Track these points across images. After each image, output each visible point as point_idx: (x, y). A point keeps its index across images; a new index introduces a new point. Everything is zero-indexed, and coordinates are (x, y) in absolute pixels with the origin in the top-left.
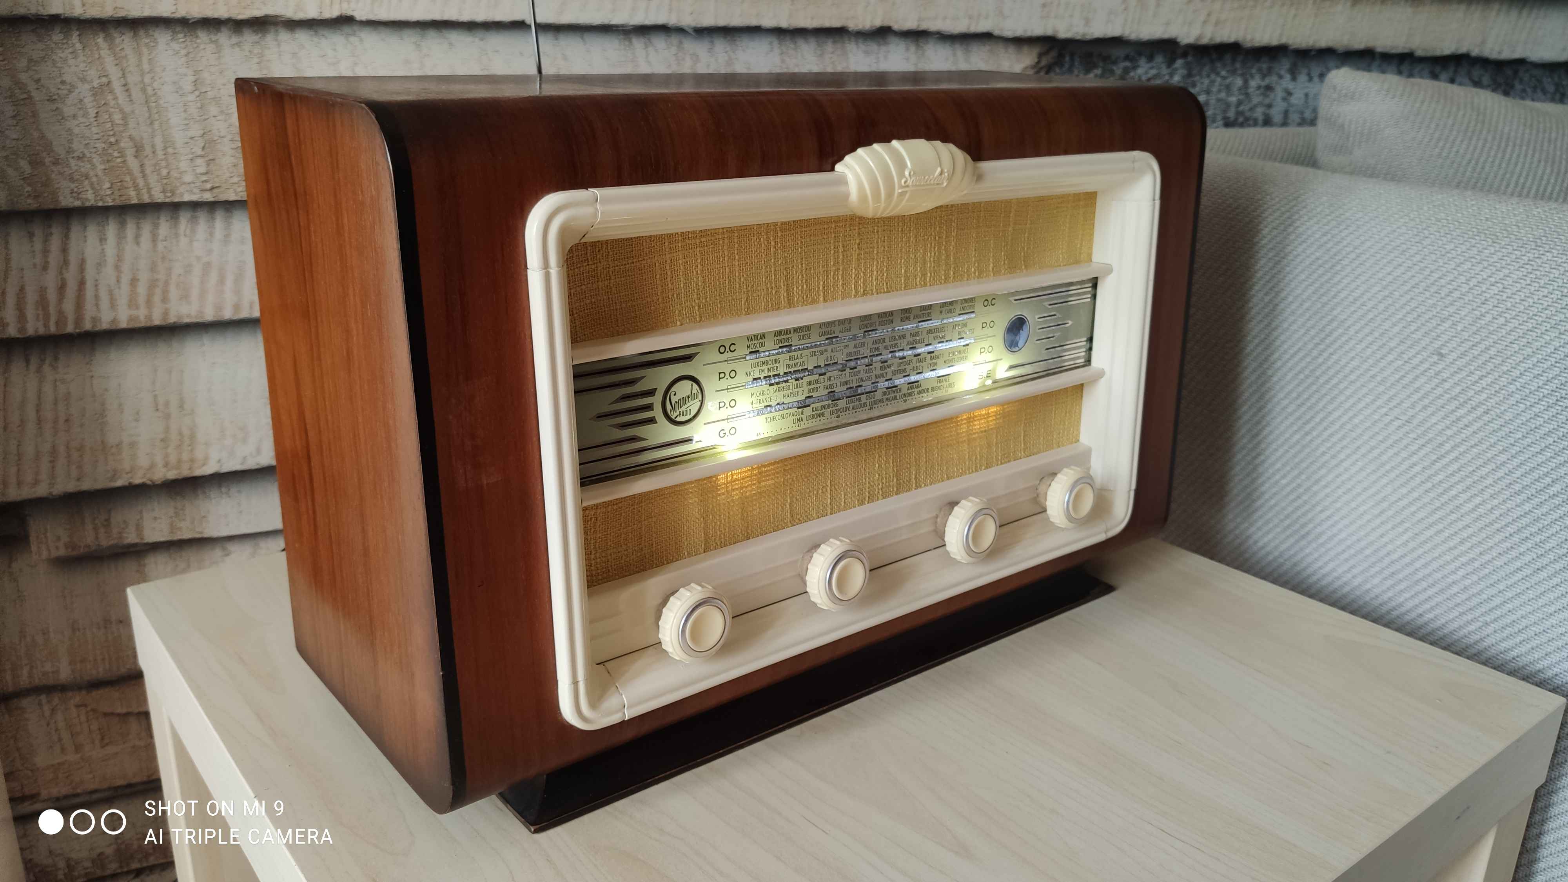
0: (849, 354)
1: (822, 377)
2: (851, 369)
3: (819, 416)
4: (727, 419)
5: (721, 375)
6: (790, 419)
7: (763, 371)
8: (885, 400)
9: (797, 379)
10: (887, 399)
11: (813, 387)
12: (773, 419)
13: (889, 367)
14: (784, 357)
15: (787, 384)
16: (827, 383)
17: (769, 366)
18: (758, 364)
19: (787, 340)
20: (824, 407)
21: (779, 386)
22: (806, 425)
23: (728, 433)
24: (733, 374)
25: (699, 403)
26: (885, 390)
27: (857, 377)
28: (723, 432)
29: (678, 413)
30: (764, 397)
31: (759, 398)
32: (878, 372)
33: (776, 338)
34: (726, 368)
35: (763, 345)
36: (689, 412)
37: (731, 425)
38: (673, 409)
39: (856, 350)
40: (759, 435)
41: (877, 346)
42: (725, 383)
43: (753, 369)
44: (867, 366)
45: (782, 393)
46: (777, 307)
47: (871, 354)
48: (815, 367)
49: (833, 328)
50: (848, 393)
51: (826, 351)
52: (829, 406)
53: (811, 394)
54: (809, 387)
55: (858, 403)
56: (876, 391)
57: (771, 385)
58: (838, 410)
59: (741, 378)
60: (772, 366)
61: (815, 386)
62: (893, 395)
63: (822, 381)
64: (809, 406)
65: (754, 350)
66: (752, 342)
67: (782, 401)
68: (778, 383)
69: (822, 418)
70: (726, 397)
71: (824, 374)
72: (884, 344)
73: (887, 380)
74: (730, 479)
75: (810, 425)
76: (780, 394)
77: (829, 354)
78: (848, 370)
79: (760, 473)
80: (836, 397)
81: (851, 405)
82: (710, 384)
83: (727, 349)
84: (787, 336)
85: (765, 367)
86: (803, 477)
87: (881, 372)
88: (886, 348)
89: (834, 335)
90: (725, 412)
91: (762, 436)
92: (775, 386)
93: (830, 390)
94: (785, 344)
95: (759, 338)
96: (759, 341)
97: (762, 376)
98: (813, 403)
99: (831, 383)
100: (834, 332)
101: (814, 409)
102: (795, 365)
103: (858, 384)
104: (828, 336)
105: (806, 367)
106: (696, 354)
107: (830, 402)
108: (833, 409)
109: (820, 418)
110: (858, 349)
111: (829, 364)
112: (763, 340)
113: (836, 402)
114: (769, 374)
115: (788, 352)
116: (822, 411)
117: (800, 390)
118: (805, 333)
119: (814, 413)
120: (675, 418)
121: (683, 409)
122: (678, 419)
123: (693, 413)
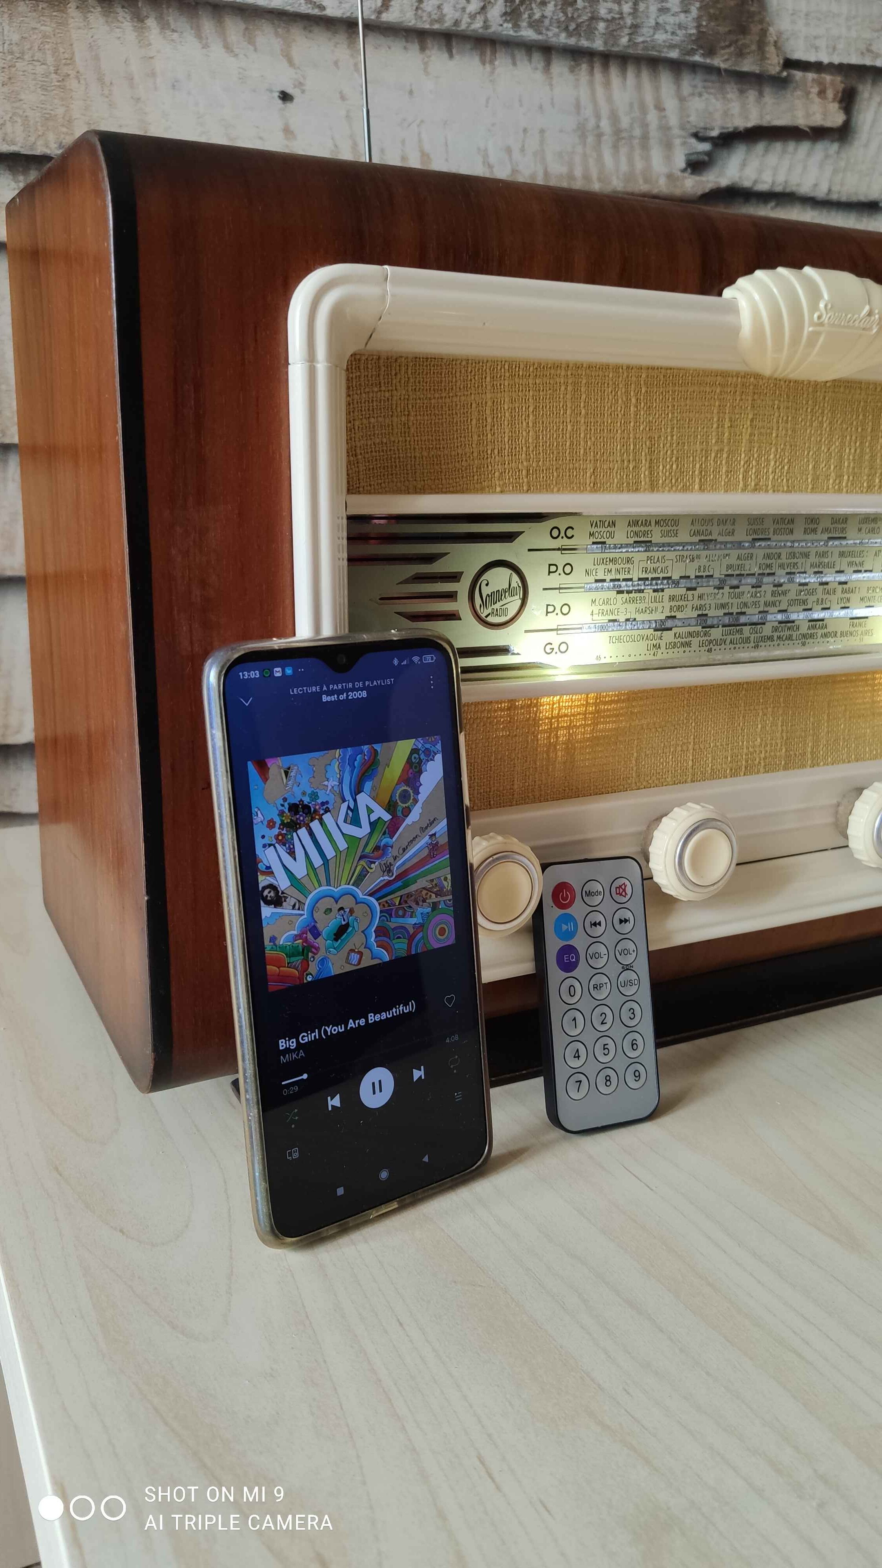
0: (729, 567)
1: (690, 593)
2: (731, 588)
3: (683, 645)
4: (557, 630)
5: (552, 569)
6: (645, 643)
7: (610, 571)
8: (775, 638)
9: (655, 591)
10: (779, 638)
11: (677, 604)
12: (619, 639)
13: (784, 593)
14: (639, 556)
15: (642, 595)
16: (697, 602)
17: (617, 566)
18: (603, 561)
19: (645, 533)
20: (690, 634)
21: (631, 595)
22: (663, 655)
23: (556, 650)
24: (568, 569)
25: (520, 602)
26: (776, 624)
27: (740, 601)
28: (549, 647)
29: (489, 611)
30: (608, 607)
31: (601, 608)
32: (769, 598)
33: (630, 529)
34: (560, 559)
35: (611, 535)
36: (505, 612)
37: (562, 638)
38: (484, 604)
39: (741, 562)
40: (598, 658)
41: (768, 562)
42: (556, 580)
43: (596, 567)
44: (753, 587)
45: (634, 605)
46: (635, 488)
47: (761, 572)
48: (681, 577)
49: (709, 528)
50: (726, 620)
51: (698, 557)
52: (698, 634)
53: (673, 614)
54: (673, 604)
55: (738, 636)
56: (764, 624)
57: (619, 592)
58: (710, 642)
59: (578, 577)
60: (622, 566)
61: (681, 603)
62: (787, 633)
63: (690, 598)
64: (670, 629)
65: (598, 540)
66: (596, 529)
67: (633, 617)
68: (629, 592)
69: (687, 649)
70: (556, 598)
71: (695, 589)
72: (780, 561)
73: (780, 611)
74: (556, 712)
75: (670, 655)
76: (632, 607)
77: (703, 561)
78: (727, 589)
79: (598, 712)
80: (709, 622)
81: (729, 638)
82: (537, 579)
83: (562, 534)
84: (646, 529)
85: (611, 566)
86: (657, 726)
87: (773, 599)
88: (782, 566)
89: (710, 537)
90: (554, 620)
91: (603, 661)
92: (625, 595)
93: (700, 613)
94: (642, 539)
95: (606, 525)
96: (606, 530)
97: (608, 578)
98: (676, 626)
99: (703, 602)
100: (711, 534)
101: (677, 635)
102: (655, 570)
103: (739, 611)
104: (703, 538)
105: (669, 575)
106: (520, 533)
107: (699, 628)
108: (703, 638)
109: (685, 649)
110: (743, 562)
111: (702, 577)
112: (612, 529)
113: (708, 630)
114: (618, 577)
115: (646, 551)
116: (687, 640)
117: (659, 605)
118: (670, 528)
119: (676, 641)
120: (486, 617)
121: (497, 606)
122: (490, 619)
123: (511, 613)
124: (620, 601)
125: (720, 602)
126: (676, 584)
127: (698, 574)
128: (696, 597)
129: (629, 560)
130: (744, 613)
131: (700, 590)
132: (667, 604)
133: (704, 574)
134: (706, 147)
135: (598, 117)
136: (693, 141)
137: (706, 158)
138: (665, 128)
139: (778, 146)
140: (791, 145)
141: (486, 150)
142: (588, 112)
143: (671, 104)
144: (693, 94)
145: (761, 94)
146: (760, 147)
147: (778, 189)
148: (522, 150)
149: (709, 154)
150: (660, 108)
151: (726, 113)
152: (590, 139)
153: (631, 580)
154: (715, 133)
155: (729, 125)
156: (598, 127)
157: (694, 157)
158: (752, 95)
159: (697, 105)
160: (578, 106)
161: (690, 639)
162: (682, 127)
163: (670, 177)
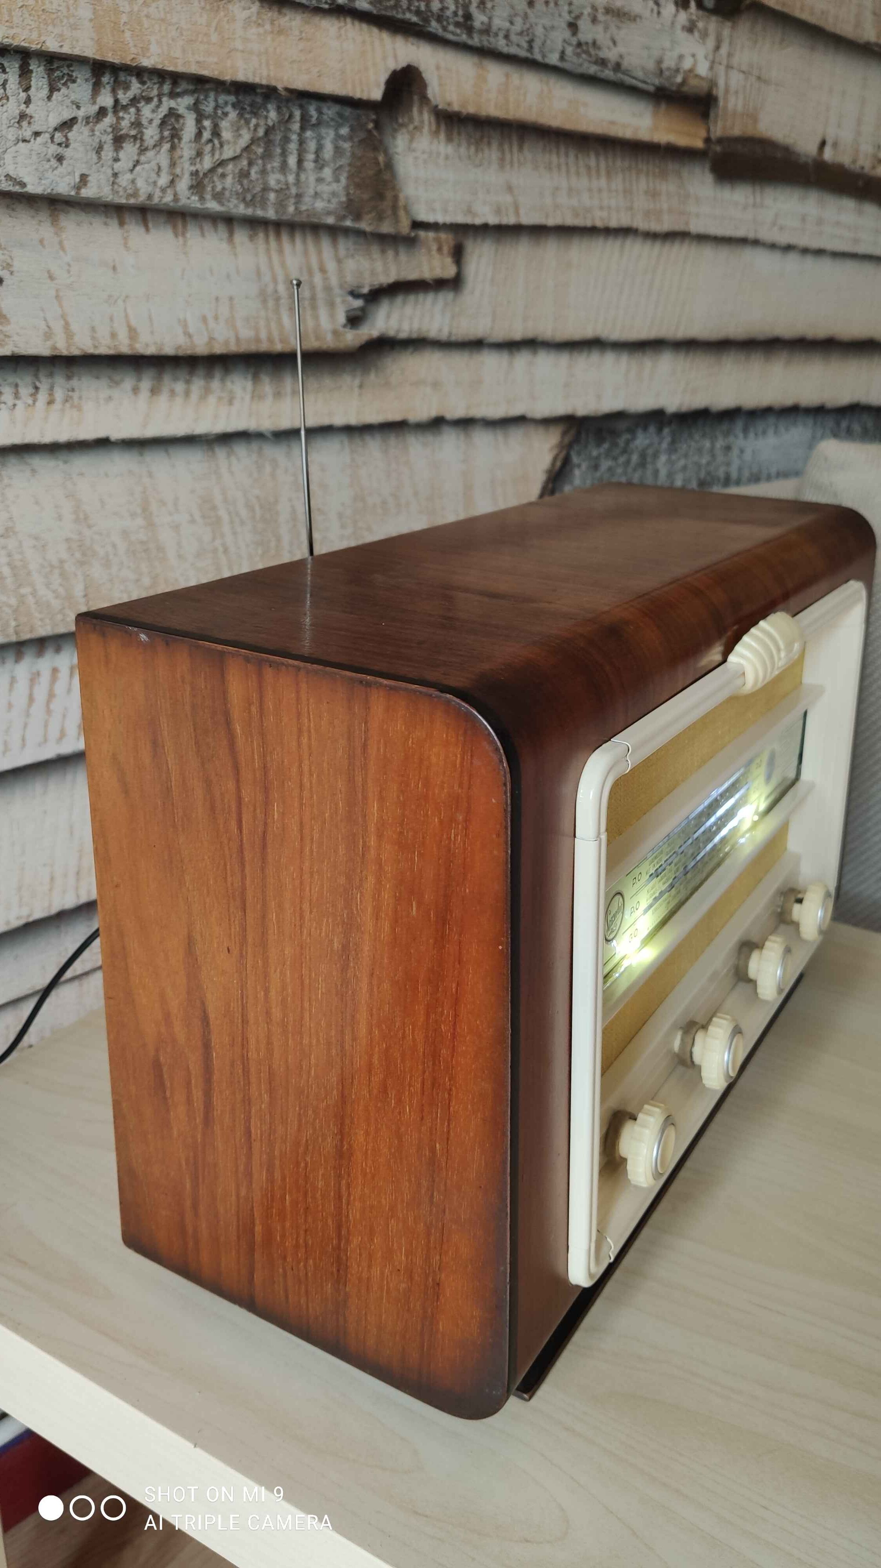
12: (657, 908)
76: (661, 884)
123: (618, 926)
134: (358, 303)
135: (275, 280)
136: (350, 298)
137: (359, 313)
138: (328, 289)
139: (412, 298)
140: (421, 297)
141: (185, 321)
142: (267, 278)
143: (331, 266)
144: (347, 257)
145: (397, 254)
146: (399, 300)
147: (414, 336)
148: (216, 318)
149: (363, 309)
150: (323, 270)
151: (373, 273)
152: (271, 304)
154: (365, 290)
155: (376, 283)
156: (276, 291)
157: (352, 313)
158: (390, 253)
159: (351, 265)
160: (258, 273)
162: (341, 286)
163: (335, 333)
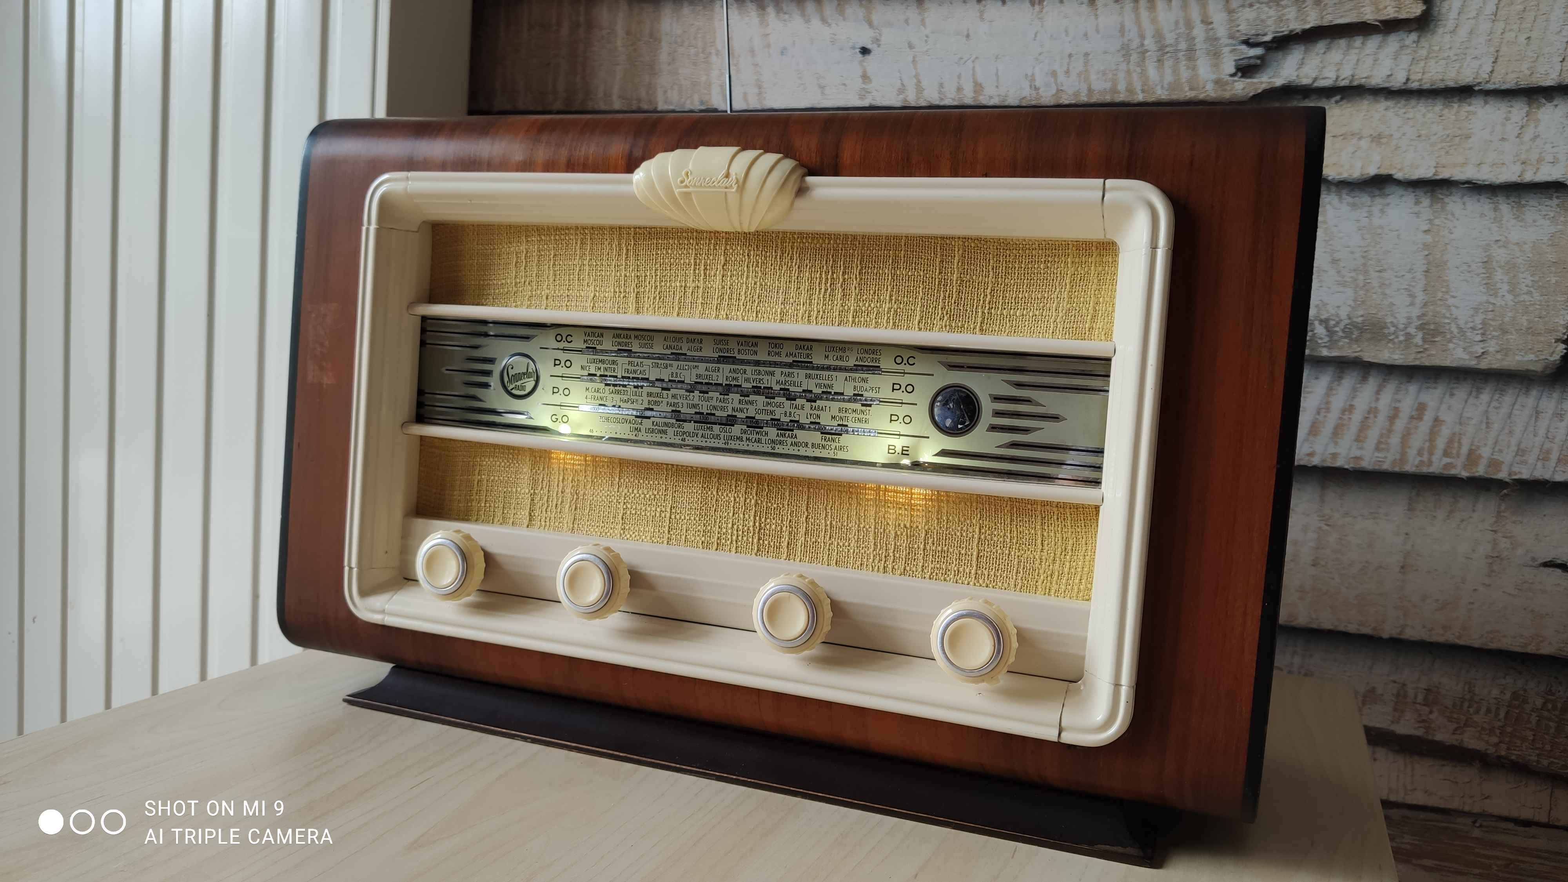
0: (698, 376)
1: (665, 392)
2: (701, 393)
3: (660, 432)
4: (560, 405)
5: (556, 363)
6: (629, 425)
8: (744, 439)
9: (635, 387)
10: (748, 439)
12: (607, 419)
13: (751, 403)
14: (623, 361)
15: (625, 389)
16: (671, 400)
17: (605, 365)
18: (594, 361)
19: (626, 344)
20: (666, 424)
21: (616, 388)
22: (643, 437)
23: (560, 420)
24: (568, 364)
25: (533, 383)
28: (554, 417)
29: (513, 386)
30: (599, 395)
31: (592, 394)
32: (736, 405)
34: (564, 356)
35: (600, 343)
36: (524, 388)
37: (564, 412)
38: (510, 381)
39: (709, 373)
40: (590, 430)
41: (735, 375)
42: (559, 370)
43: (589, 364)
44: (721, 394)
45: (619, 396)
47: (728, 383)
48: (657, 380)
49: (680, 344)
50: (698, 418)
51: (671, 365)
52: (673, 425)
53: (651, 407)
54: (651, 399)
56: (733, 425)
57: (607, 385)
58: (684, 433)
59: (576, 370)
60: (609, 366)
61: (657, 399)
62: (755, 437)
63: (665, 396)
64: (649, 418)
65: (590, 346)
66: (588, 338)
67: (619, 404)
68: (615, 385)
69: (664, 436)
70: (561, 384)
71: (669, 390)
72: (745, 376)
75: (649, 438)
76: (617, 397)
77: (674, 370)
78: (697, 393)
80: (682, 416)
81: (700, 432)
82: (546, 370)
83: (564, 339)
84: (627, 341)
85: (600, 365)
88: (747, 380)
89: (680, 352)
90: (559, 399)
91: (594, 433)
92: (612, 388)
93: (674, 409)
94: (624, 348)
95: (596, 335)
96: (596, 339)
97: (598, 373)
98: (653, 417)
99: (676, 401)
100: (681, 348)
101: (655, 423)
102: (635, 372)
103: (709, 411)
104: (674, 351)
105: (646, 376)
106: (534, 336)
107: (674, 421)
108: (677, 429)
109: (661, 435)
110: (711, 373)
111: (674, 381)
112: (601, 339)
113: (681, 423)
114: (606, 373)
115: (627, 357)
116: (664, 428)
117: (640, 399)
118: (647, 342)
119: (655, 428)
120: (512, 389)
121: (519, 383)
122: (514, 392)
123: (528, 389)
124: (607, 392)
125: (691, 402)
126: (652, 384)
127: (671, 378)
128: (670, 396)
129: (614, 362)
130: (714, 414)
131: (673, 391)
132: (646, 399)
133: (677, 379)
134: (1257, 51)
135: (1141, 36)
136: (1243, 47)
137: (1258, 62)
138: (1211, 40)
141: (1033, 76)
142: (1132, 34)
143: (1218, 17)
146: (1321, 45)
148: (1067, 72)
149: (1261, 58)
150: (1206, 22)
152: (1134, 57)
153: (616, 377)
154: (1268, 38)
155: (1284, 29)
156: (1142, 46)
157: (1245, 63)
160: (1122, 30)
161: (666, 428)
162: (1232, 37)
163: (1219, 83)
